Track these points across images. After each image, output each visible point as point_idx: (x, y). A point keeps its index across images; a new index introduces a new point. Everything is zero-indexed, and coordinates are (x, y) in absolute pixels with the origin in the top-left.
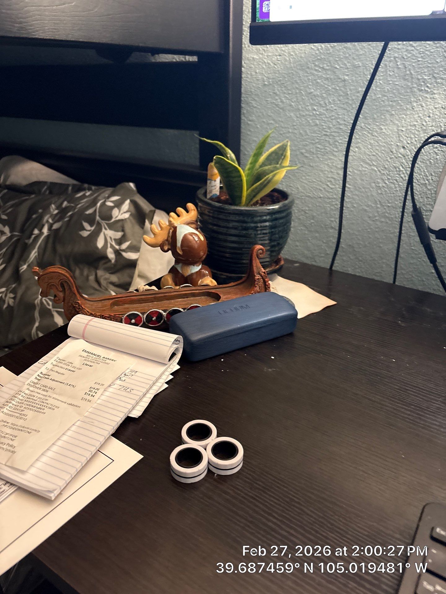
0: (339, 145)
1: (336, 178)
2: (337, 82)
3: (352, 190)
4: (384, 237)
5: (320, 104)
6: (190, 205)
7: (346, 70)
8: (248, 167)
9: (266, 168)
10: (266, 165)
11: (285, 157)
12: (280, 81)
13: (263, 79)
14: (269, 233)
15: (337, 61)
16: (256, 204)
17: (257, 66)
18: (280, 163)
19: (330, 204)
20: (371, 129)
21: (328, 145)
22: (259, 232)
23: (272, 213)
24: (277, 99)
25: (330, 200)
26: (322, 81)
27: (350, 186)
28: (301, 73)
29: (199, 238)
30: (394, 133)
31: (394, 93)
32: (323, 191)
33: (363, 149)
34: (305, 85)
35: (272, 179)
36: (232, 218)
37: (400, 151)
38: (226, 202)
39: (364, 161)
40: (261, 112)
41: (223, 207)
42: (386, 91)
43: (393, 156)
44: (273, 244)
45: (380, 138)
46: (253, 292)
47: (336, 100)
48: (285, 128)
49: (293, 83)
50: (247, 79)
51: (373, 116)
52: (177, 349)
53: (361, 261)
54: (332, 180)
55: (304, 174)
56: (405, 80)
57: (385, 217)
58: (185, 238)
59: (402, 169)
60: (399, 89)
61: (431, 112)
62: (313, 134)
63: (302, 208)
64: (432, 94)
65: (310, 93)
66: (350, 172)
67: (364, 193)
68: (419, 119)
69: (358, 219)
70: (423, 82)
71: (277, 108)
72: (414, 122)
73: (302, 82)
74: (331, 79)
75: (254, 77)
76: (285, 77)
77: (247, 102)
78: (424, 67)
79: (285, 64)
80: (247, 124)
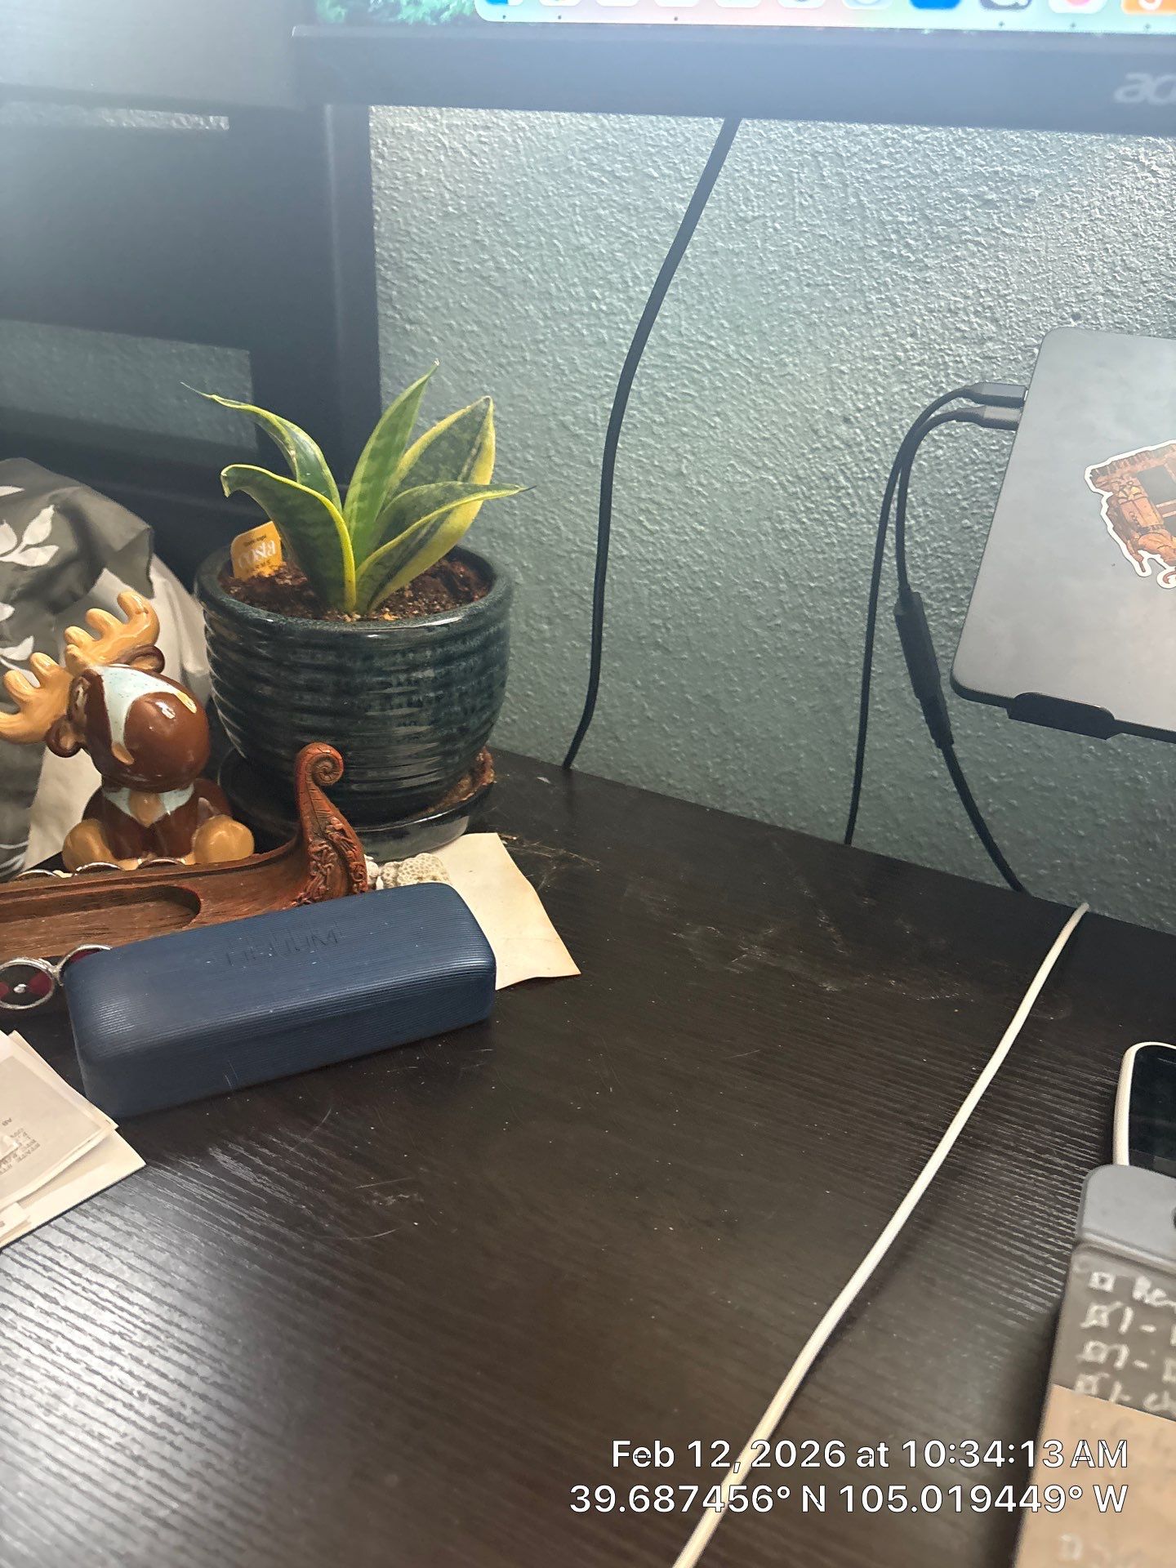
0: (669, 405)
1: (663, 501)
3: (708, 538)
5: (609, 282)
9: (423, 489)
11: (478, 452)
12: (490, 205)
13: (442, 196)
14: (431, 701)
15: (651, 154)
17: (422, 157)
18: (462, 476)
19: (648, 577)
20: (756, 362)
23: (442, 639)
24: (486, 261)
25: (650, 567)
26: (612, 213)
27: (702, 528)
28: (550, 184)
29: (182, 708)
30: (820, 379)
31: (815, 262)
32: (629, 540)
33: (736, 421)
34: (564, 222)
36: (303, 657)
39: (738, 455)
40: (440, 298)
43: (819, 445)
44: (445, 732)
45: (782, 391)
48: (513, 347)
49: (528, 216)
50: (396, 195)
51: (761, 325)
53: (738, 740)
54: (652, 507)
55: (573, 489)
56: (844, 223)
57: (800, 618)
58: (135, 716)
59: (844, 482)
60: (827, 250)
61: (919, 321)
62: (592, 371)
63: (572, 584)
64: (920, 270)
65: (578, 249)
66: (702, 485)
67: (741, 548)
68: (885, 341)
69: (725, 623)
70: (897, 232)
71: (488, 289)
72: (873, 349)
73: (556, 212)
74: (636, 209)
75: (415, 188)
76: (506, 196)
77: (396, 264)
78: (896, 187)
79: (503, 156)
80: (398, 330)
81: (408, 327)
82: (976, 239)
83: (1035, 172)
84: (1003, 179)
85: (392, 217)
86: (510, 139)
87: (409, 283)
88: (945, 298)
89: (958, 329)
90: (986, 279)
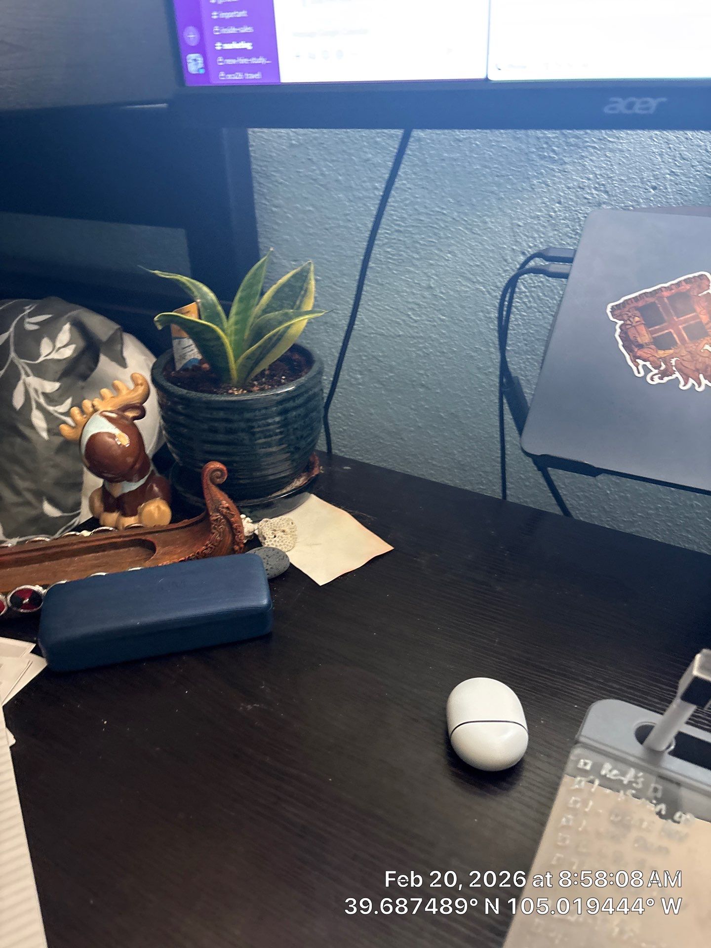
1: (421, 303)
3: (448, 323)
9: (271, 315)
11: (306, 291)
12: (315, 138)
18: (298, 303)
20: (470, 222)
21: (402, 248)
24: (315, 170)
27: (444, 317)
30: (507, 230)
31: (500, 163)
32: (403, 325)
33: (460, 256)
34: (356, 146)
35: (283, 334)
37: (519, 259)
39: (462, 275)
40: (290, 192)
42: (488, 158)
43: (508, 268)
45: (485, 238)
50: (263, 135)
51: (471, 200)
53: (472, 439)
54: (415, 307)
59: (524, 289)
60: (507, 155)
61: (562, 194)
63: (373, 352)
64: (561, 165)
65: (366, 161)
66: (442, 293)
67: (467, 328)
68: (543, 207)
69: (460, 371)
70: (547, 143)
71: (316, 186)
72: (536, 211)
80: (269, 211)
81: (274, 209)
87: (273, 184)
88: (576, 180)
89: (586, 198)
90: (600, 168)
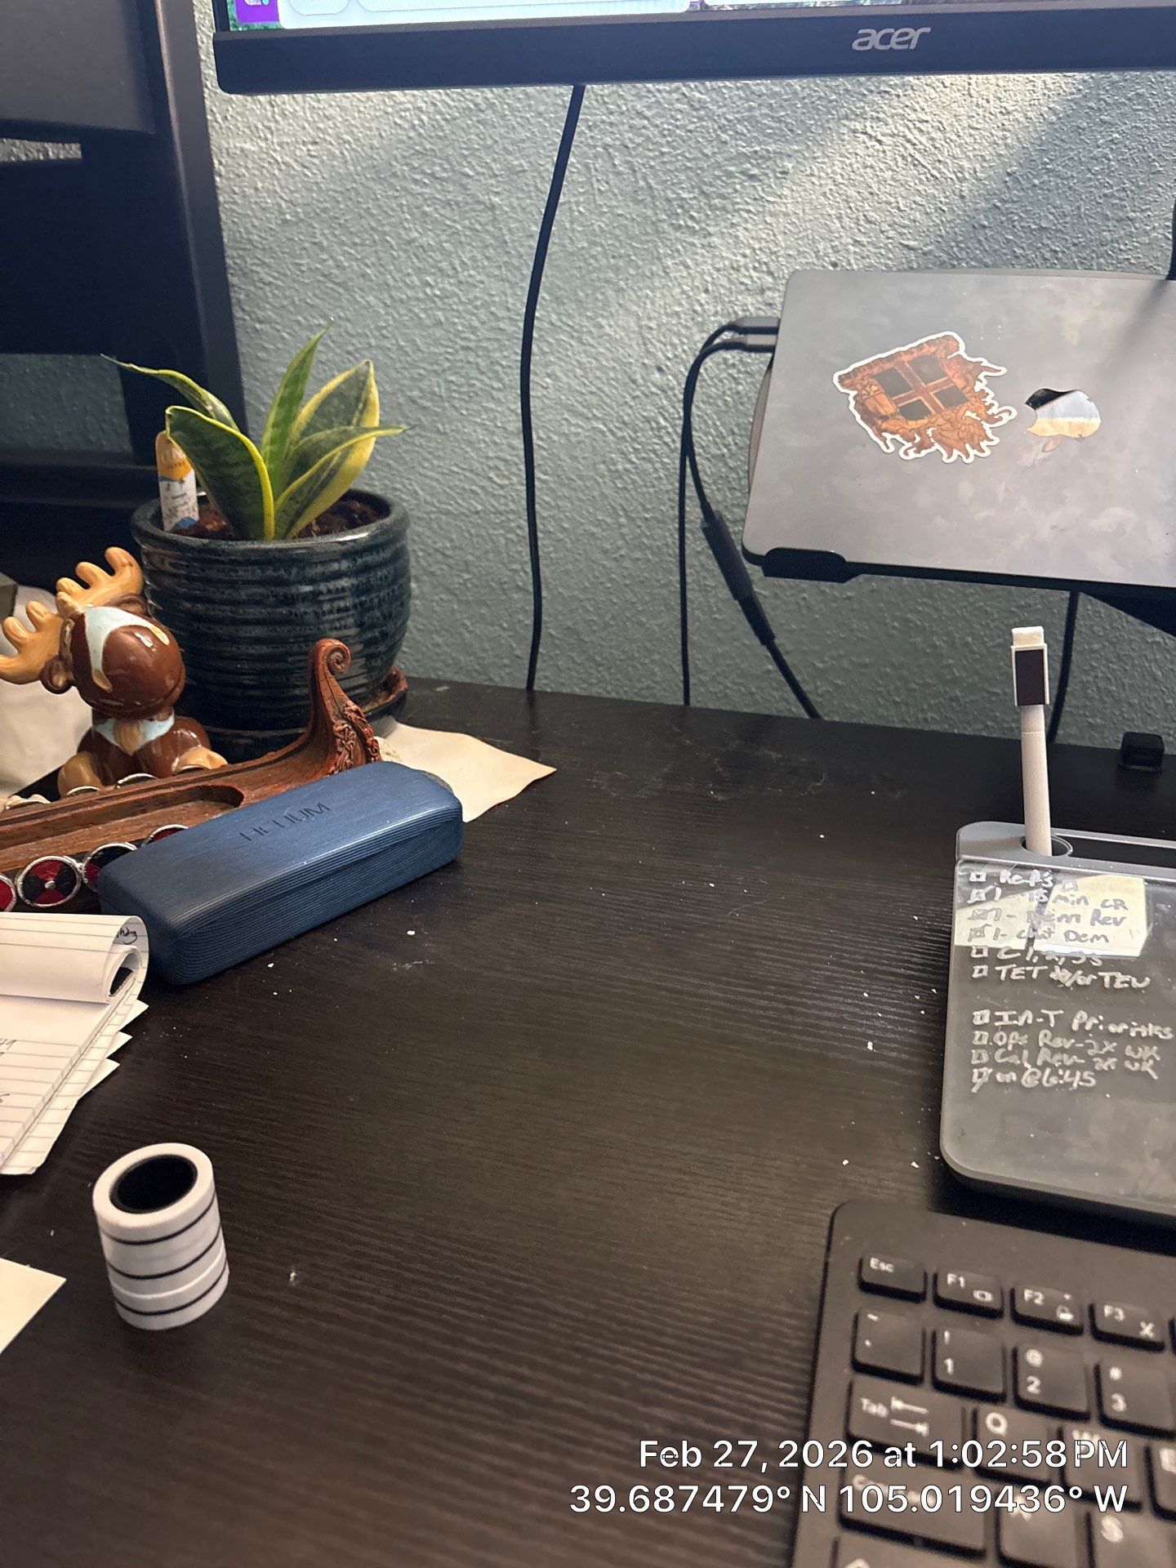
0: (506, 373)
1: (509, 458)
2: (474, 210)
3: (552, 485)
4: (647, 598)
5: (440, 270)
6: (116, 553)
7: (493, 181)
8: (267, 436)
9: (320, 435)
10: (320, 430)
11: (365, 404)
12: (325, 210)
13: (280, 205)
14: (355, 606)
15: (465, 157)
16: (307, 533)
17: (256, 173)
18: (354, 421)
19: (503, 527)
20: (577, 327)
21: (474, 373)
22: (326, 607)
23: (353, 552)
24: (325, 260)
25: (503, 518)
26: (436, 209)
27: (546, 477)
28: (378, 188)
29: (155, 638)
30: (632, 335)
31: (617, 237)
32: (482, 496)
33: (565, 379)
34: (393, 220)
35: (339, 465)
36: (243, 573)
37: (652, 377)
38: (221, 534)
39: (571, 410)
40: (286, 297)
41: (213, 546)
42: (598, 232)
43: (638, 393)
44: (369, 635)
45: (602, 350)
46: (333, 768)
47: (479, 256)
48: (359, 334)
49: (361, 216)
50: (234, 207)
51: (576, 294)
52: (131, 957)
53: (600, 665)
54: (501, 465)
55: (427, 455)
56: (637, 202)
57: (641, 547)
58: (113, 643)
59: (663, 423)
60: (626, 226)
61: (709, 279)
62: (432, 348)
63: (435, 543)
64: (705, 237)
65: (410, 242)
67: (583, 492)
68: (683, 298)
69: (577, 560)
70: (681, 207)
72: (674, 305)
73: (386, 212)
74: (457, 204)
75: (252, 200)
76: (338, 202)
77: (241, 270)
78: (676, 170)
79: (333, 166)
80: (250, 331)
81: (258, 326)
82: (747, 207)
83: (787, 149)
84: (762, 157)
85: (235, 228)
86: (337, 152)
87: (255, 287)
88: (727, 258)
89: (742, 283)
90: (759, 240)
